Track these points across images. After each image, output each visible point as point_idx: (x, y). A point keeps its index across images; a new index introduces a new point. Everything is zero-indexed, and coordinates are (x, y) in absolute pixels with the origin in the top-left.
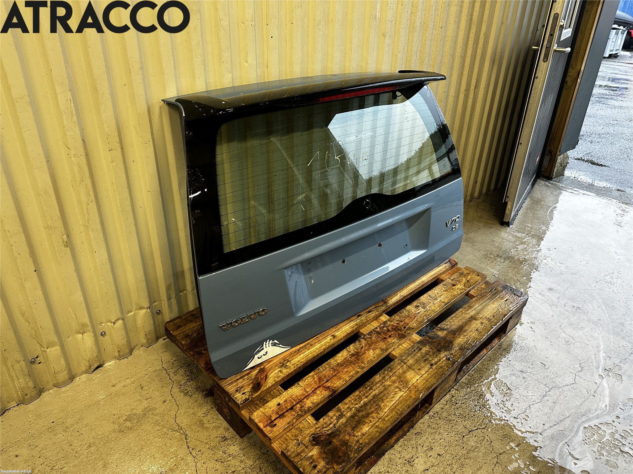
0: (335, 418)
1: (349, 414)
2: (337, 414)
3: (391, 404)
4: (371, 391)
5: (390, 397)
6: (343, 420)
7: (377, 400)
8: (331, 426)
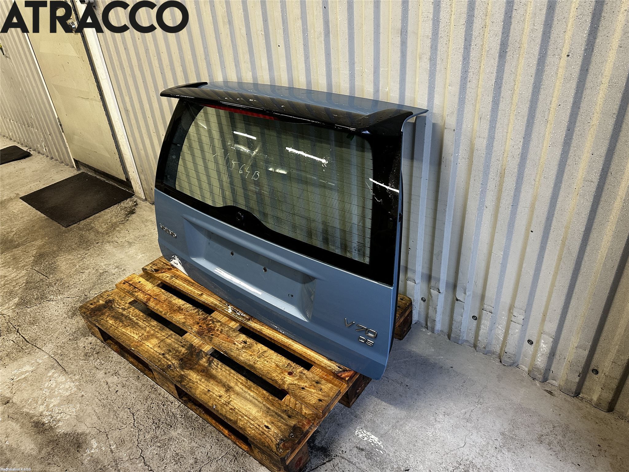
0: (123, 307)
1: (124, 313)
2: (126, 308)
3: (127, 332)
4: (142, 321)
5: (135, 332)
6: (121, 311)
7: (134, 325)
8: (118, 306)
